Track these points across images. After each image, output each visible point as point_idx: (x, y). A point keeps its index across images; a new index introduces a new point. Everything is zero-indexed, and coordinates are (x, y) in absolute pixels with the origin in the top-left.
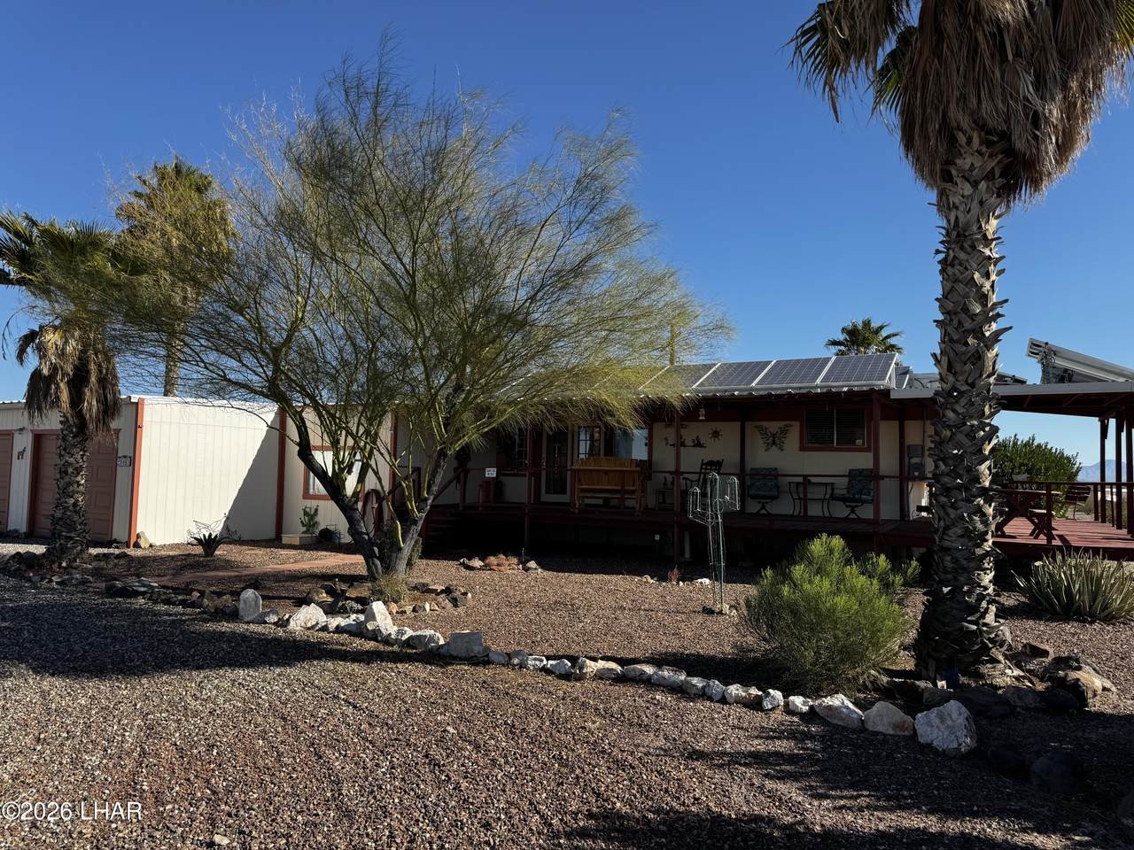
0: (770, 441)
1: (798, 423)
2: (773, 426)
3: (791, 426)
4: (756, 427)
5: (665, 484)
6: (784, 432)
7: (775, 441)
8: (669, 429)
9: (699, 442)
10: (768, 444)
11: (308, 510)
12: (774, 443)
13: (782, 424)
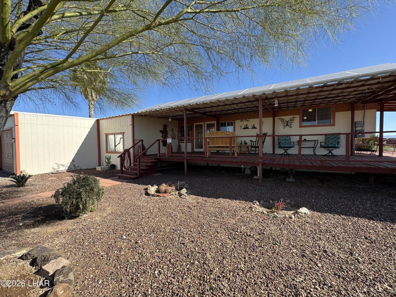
0: (286, 124)
1: (299, 116)
2: (287, 118)
3: (296, 117)
4: (279, 119)
5: (241, 143)
6: (292, 120)
7: (287, 124)
8: (242, 122)
9: (254, 127)
10: (285, 125)
11: (108, 157)
12: (287, 125)
13: (291, 117)
